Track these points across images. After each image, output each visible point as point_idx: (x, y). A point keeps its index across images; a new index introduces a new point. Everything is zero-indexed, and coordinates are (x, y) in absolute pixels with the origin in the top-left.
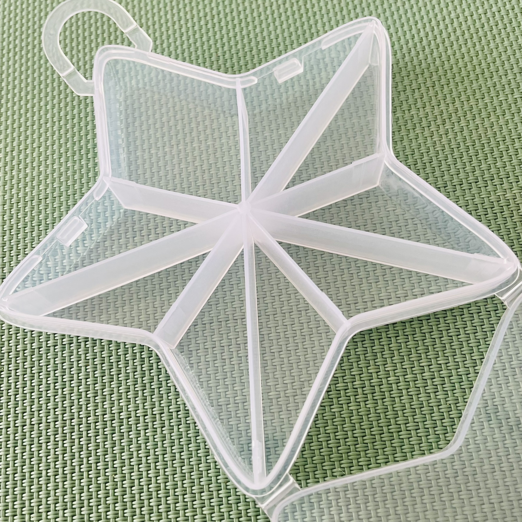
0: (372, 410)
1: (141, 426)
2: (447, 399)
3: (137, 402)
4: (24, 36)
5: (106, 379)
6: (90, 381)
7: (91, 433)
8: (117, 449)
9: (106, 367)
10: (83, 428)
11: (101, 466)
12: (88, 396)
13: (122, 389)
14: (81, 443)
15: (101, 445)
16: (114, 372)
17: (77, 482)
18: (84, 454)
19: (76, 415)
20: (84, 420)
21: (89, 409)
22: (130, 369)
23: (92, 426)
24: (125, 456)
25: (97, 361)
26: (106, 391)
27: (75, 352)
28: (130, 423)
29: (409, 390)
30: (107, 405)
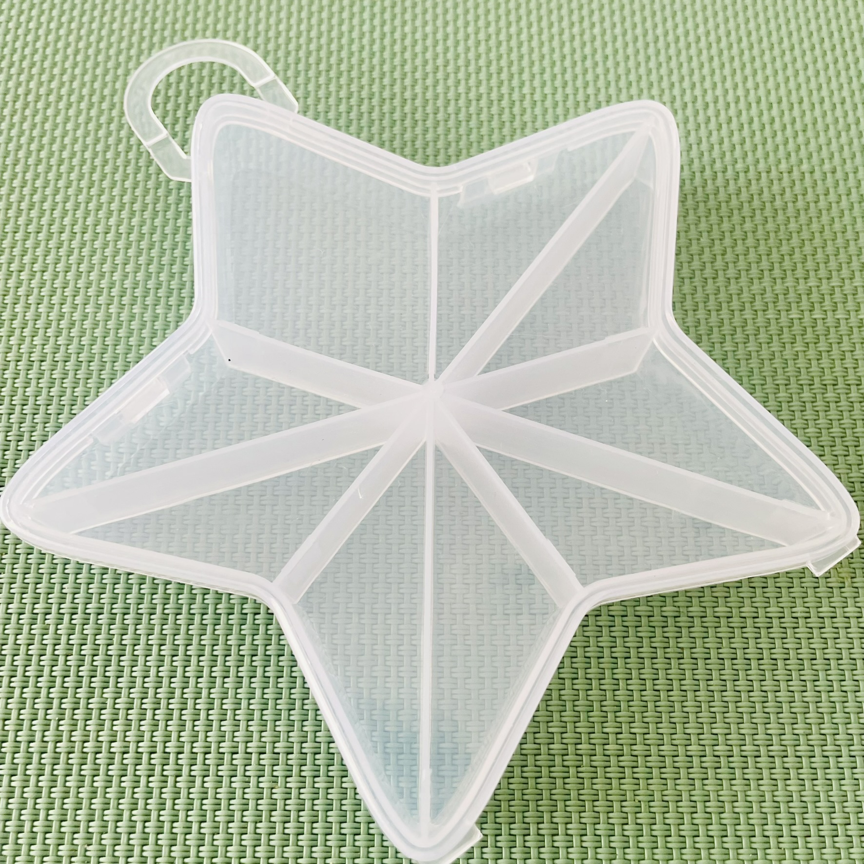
0: (517, 794)
1: (142, 770)
2: (637, 792)
3: (142, 728)
4: (44, 78)
5: (97, 682)
6: (70, 682)
7: (60, 770)
8: (97, 802)
9: (99, 661)
10: (47, 759)
11: (67, 827)
12: (63, 706)
13: (121, 703)
14: (40, 784)
15: (73, 792)
16: (112, 671)
17: (24, 849)
18: (42, 803)
19: (38, 736)
20: (50, 746)
21: (61, 728)
22: (138, 671)
23: (63, 757)
24: (110, 815)
25: (87, 650)
26: (94, 703)
27: (52, 629)
28: (125, 762)
29: (580, 769)
30: (92, 727)
